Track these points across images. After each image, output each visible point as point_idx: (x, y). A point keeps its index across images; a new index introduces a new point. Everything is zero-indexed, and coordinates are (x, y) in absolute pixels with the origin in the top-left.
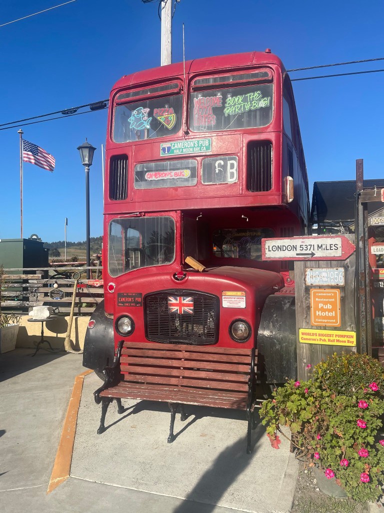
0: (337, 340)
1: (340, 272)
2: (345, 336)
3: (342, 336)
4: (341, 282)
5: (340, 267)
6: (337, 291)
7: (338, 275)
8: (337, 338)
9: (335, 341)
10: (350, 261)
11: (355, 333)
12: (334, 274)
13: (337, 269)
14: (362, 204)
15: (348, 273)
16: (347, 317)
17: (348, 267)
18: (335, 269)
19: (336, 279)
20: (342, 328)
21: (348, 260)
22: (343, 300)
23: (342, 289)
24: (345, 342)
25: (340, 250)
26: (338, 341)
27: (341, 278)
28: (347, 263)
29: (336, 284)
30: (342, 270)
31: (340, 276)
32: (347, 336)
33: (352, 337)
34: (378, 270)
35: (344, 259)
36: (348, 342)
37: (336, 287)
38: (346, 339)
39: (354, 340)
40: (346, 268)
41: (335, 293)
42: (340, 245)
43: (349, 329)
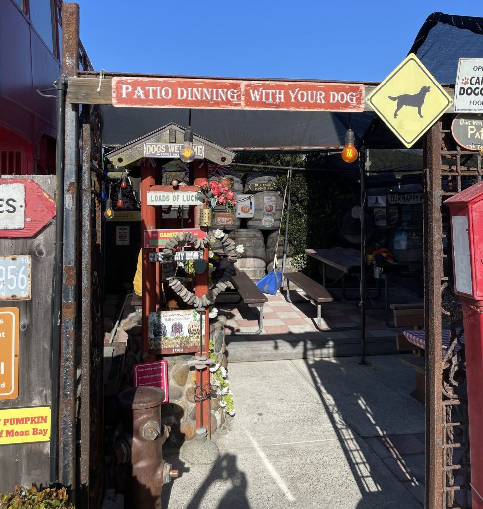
0: (7, 432)
1: (21, 265)
2: (27, 419)
3: (20, 421)
4: (24, 291)
5: (22, 254)
6: (13, 313)
7: (15, 273)
8: (9, 427)
9: (4, 434)
10: (46, 240)
11: (50, 411)
12: (7, 271)
13: (14, 259)
14: (75, 107)
15: (40, 267)
16: (34, 374)
17: (41, 253)
18: (9, 258)
19: (11, 282)
20: (23, 400)
21: (41, 237)
22: (26, 334)
23: (26, 306)
24: (26, 433)
25: (21, 212)
26: (10, 433)
27: (23, 279)
28: (38, 245)
29: (9, 295)
30: (26, 260)
31: (21, 276)
32: (33, 420)
33: (43, 419)
34: (156, 233)
35: (31, 234)
36: (35, 432)
37: (11, 303)
38: (29, 427)
39: (47, 426)
40: (35, 256)
41: (8, 318)
42: (20, 201)
43: (36, 401)
